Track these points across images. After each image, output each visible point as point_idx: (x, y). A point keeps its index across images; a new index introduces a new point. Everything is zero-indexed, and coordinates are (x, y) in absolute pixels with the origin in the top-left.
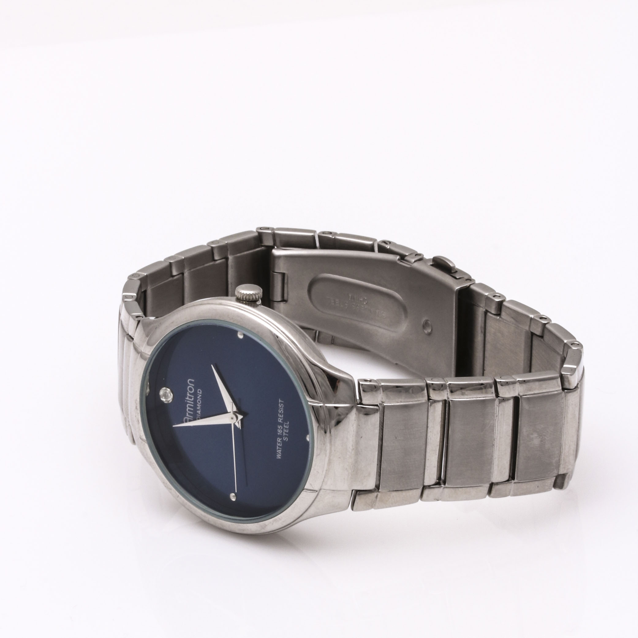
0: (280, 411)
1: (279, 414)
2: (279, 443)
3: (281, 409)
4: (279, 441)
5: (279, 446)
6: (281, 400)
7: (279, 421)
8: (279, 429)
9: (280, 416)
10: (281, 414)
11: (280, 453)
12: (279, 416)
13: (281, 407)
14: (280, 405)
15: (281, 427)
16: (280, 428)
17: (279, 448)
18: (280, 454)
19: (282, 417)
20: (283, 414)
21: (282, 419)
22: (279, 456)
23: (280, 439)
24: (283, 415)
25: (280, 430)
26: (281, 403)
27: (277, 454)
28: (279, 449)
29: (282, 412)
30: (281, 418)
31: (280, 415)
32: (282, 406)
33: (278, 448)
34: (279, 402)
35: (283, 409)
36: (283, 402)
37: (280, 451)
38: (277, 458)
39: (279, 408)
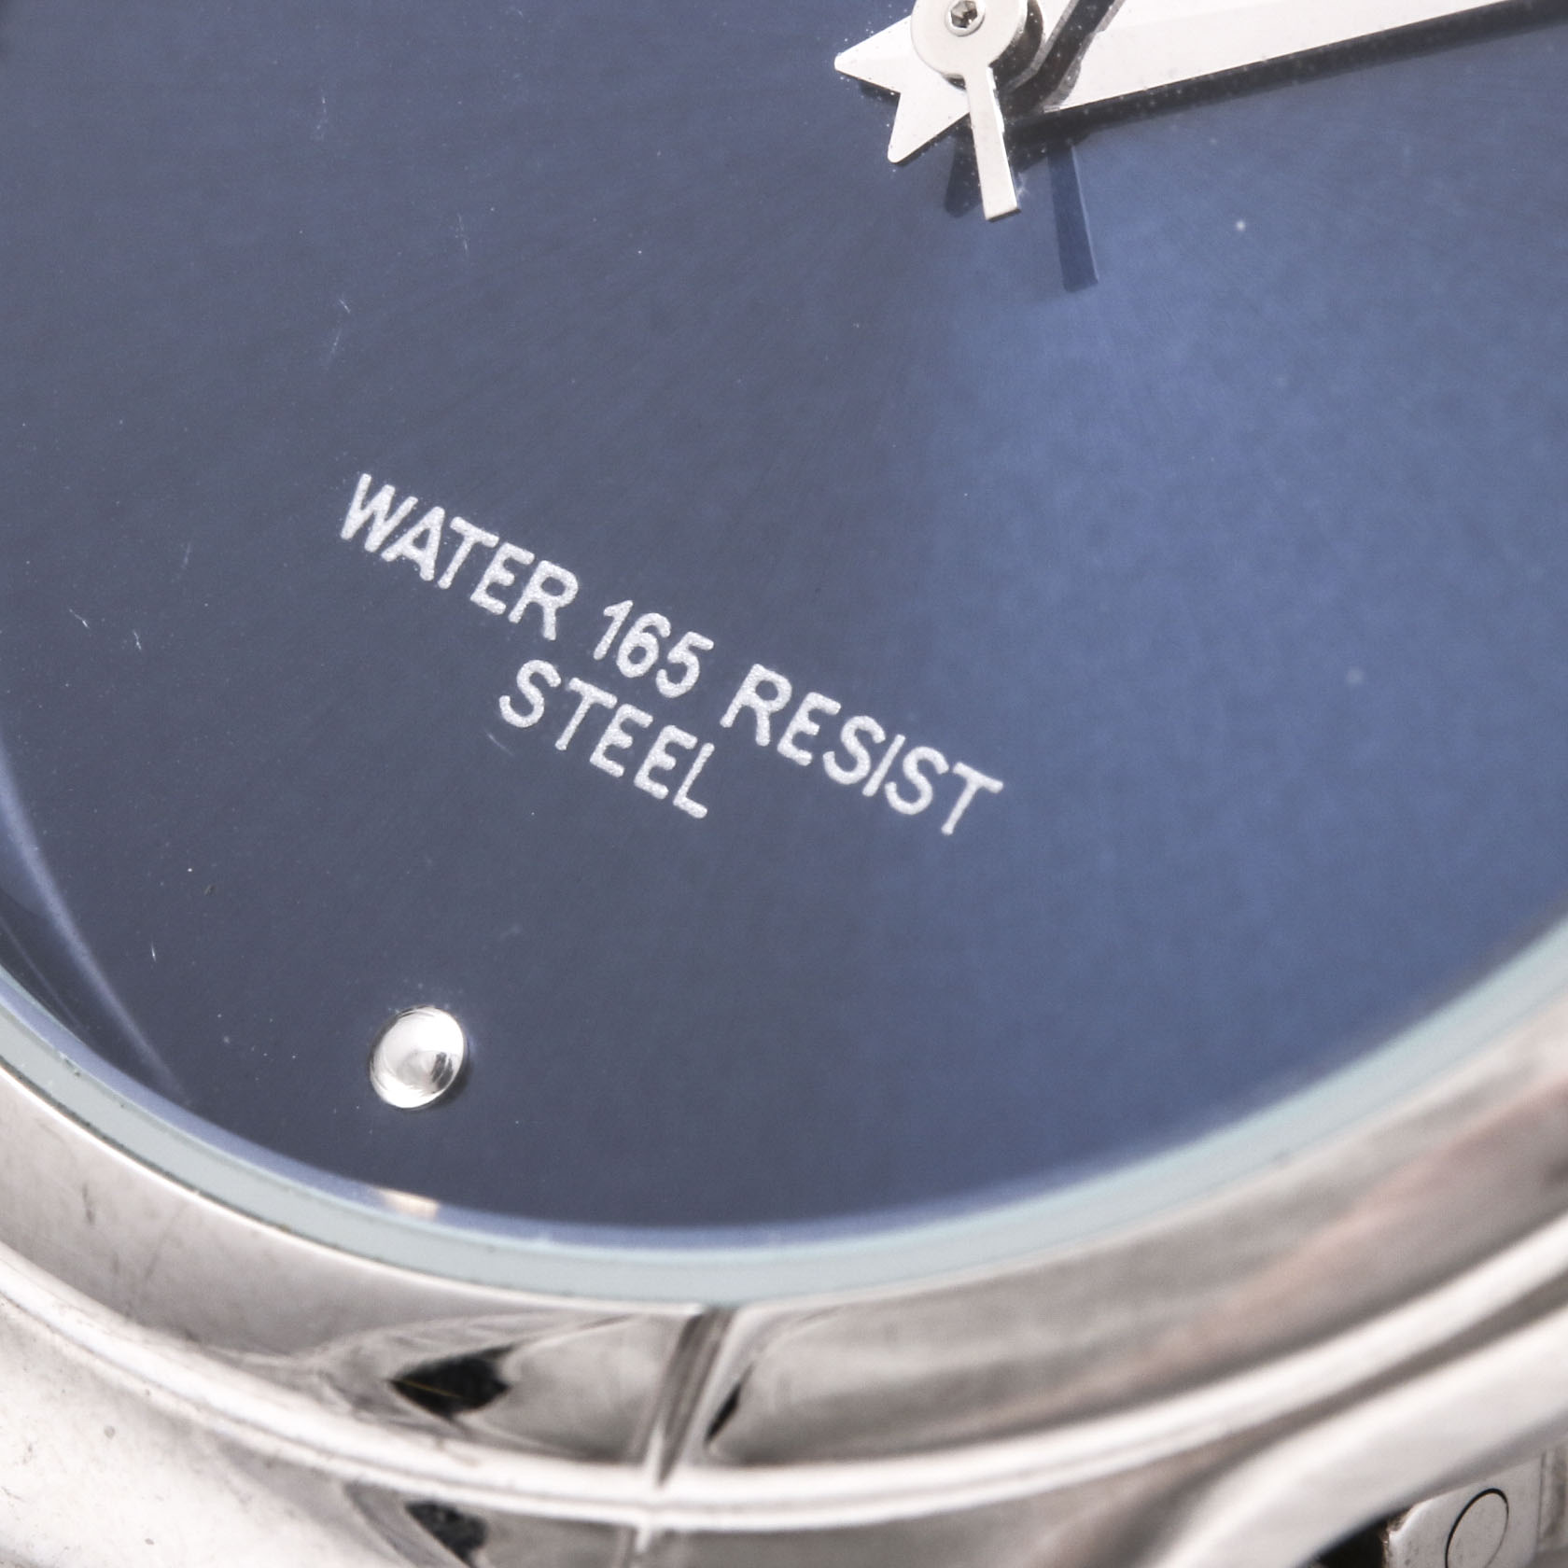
0: (863, 736)
1: (832, 706)
2: (522, 573)
3: (876, 752)
4: (534, 592)
5: (481, 556)
6: (982, 794)
7: (759, 672)
8: (665, 645)
9: (802, 723)
10: (830, 726)
11: (405, 547)
12: (815, 700)
13: (896, 773)
14: (926, 767)
15: (677, 673)
16: (679, 654)
17: (462, 553)
18: (390, 540)
19: (787, 747)
20: (817, 763)
21: (763, 737)
22: (369, 522)
23: (550, 604)
24: (804, 757)
25: (652, 657)
26: (948, 787)
27: (410, 503)
28: (451, 540)
29: (847, 762)
30: (780, 721)
31: (816, 715)
32: (909, 792)
33: (473, 534)
34: (962, 769)
35: (870, 789)
36: (948, 828)
37: (426, 560)
38: (366, 479)
39: (900, 740)
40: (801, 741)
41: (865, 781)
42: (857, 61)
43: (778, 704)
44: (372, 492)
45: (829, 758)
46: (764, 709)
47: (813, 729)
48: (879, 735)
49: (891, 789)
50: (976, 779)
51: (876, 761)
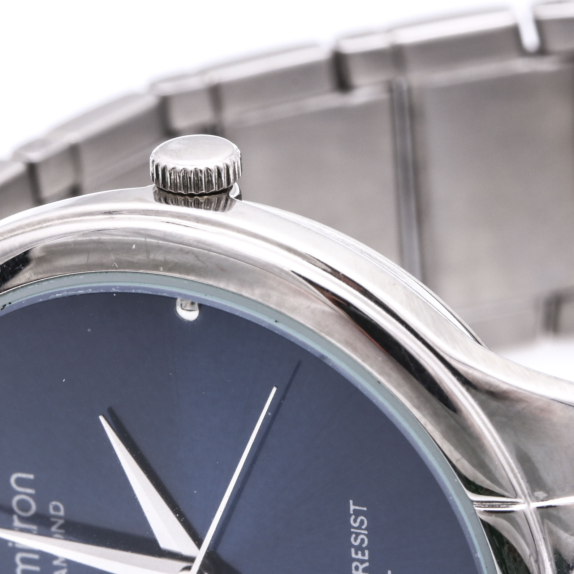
0: (356, 540)
1: (353, 550)
3: (358, 535)
6: (354, 504)
7: (354, 571)
9: (359, 556)
10: (359, 548)
12: (354, 555)
13: (359, 528)
14: (355, 521)
19: (366, 558)
20: (366, 548)
21: (367, 564)
24: (367, 552)
26: (357, 513)
29: (362, 541)
30: (362, 562)
31: (356, 554)
32: (362, 522)
34: (352, 512)
35: (366, 532)
36: (365, 509)
39: (352, 530)
40: (363, 554)
41: (364, 534)
43: (358, 564)
45: (364, 545)
46: (361, 567)
47: (360, 552)
48: (354, 536)
49: (363, 527)
50: (352, 507)
51: (360, 534)
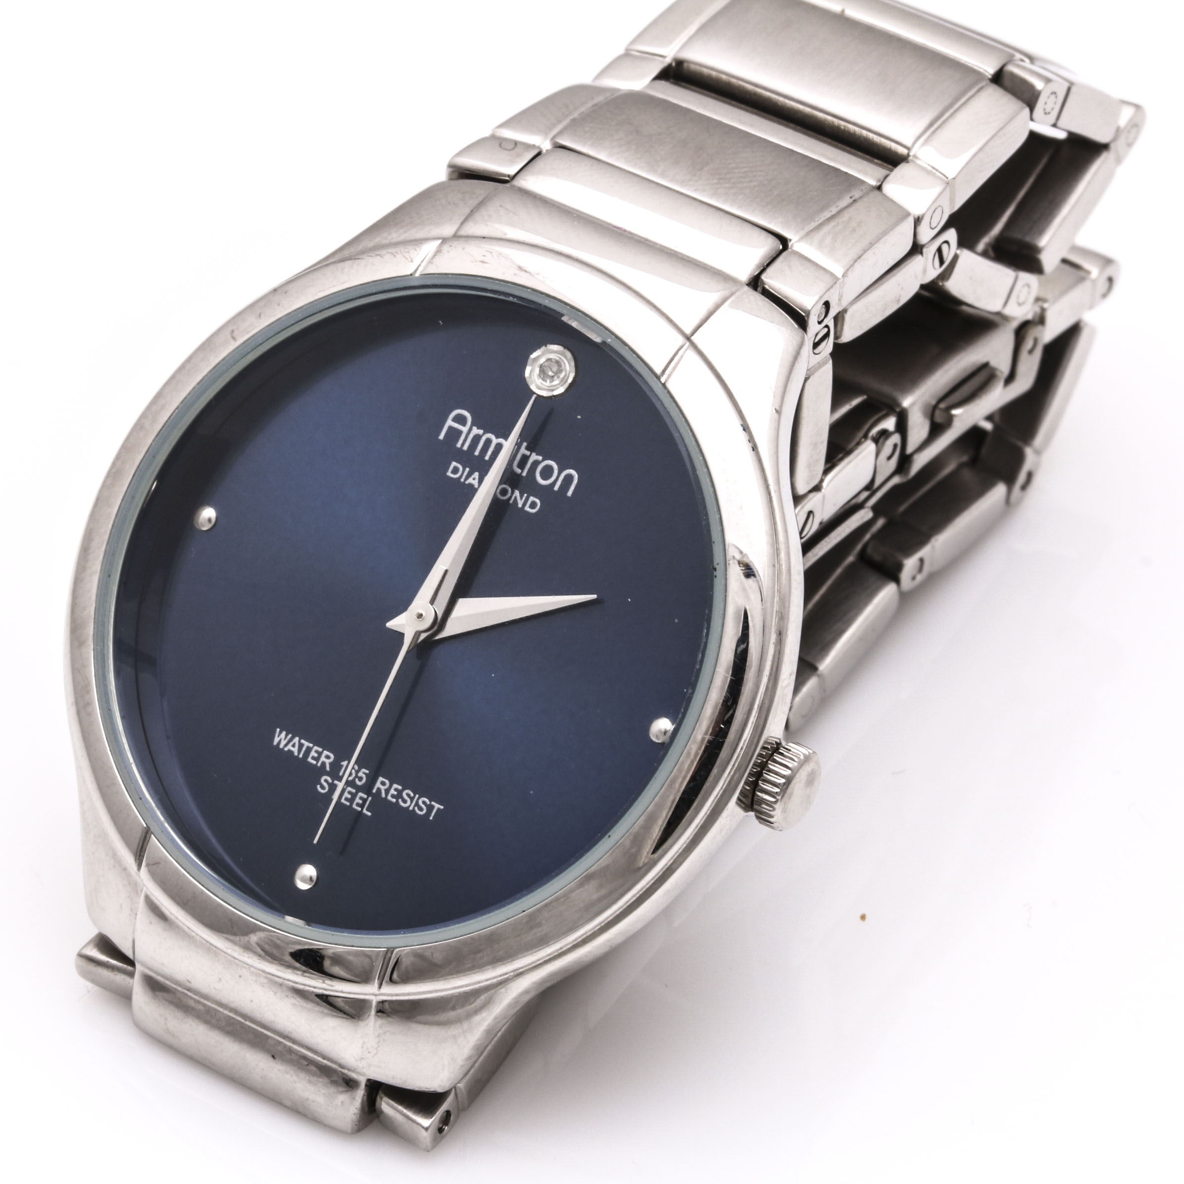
0: (408, 795)
1: (400, 787)
2: (320, 754)
3: (412, 799)
4: (323, 759)
5: (309, 750)
6: (439, 809)
7: (381, 779)
8: (357, 772)
9: (393, 792)
10: (400, 792)
11: (289, 747)
12: (395, 786)
13: (417, 804)
14: (424, 803)
15: (360, 779)
16: (360, 774)
17: (304, 749)
18: (286, 745)
19: (389, 798)
20: (397, 801)
21: (383, 795)
22: (280, 741)
23: (328, 761)
24: (394, 800)
25: (354, 775)
26: (430, 808)
27: (290, 736)
28: (301, 746)
29: (405, 801)
30: (387, 791)
31: (396, 790)
32: (421, 809)
33: (306, 744)
34: (433, 803)
35: (411, 808)
36: (431, 818)
37: (295, 750)
38: (278, 730)
39: (417, 796)
40: (393, 796)
41: (409, 806)
42: (392, 624)
43: (386, 787)
44: (280, 733)
45: (400, 800)
46: (383, 788)
47: (396, 793)
48: (412, 795)
49: (416, 808)
50: (437, 806)
51: (411, 802)
